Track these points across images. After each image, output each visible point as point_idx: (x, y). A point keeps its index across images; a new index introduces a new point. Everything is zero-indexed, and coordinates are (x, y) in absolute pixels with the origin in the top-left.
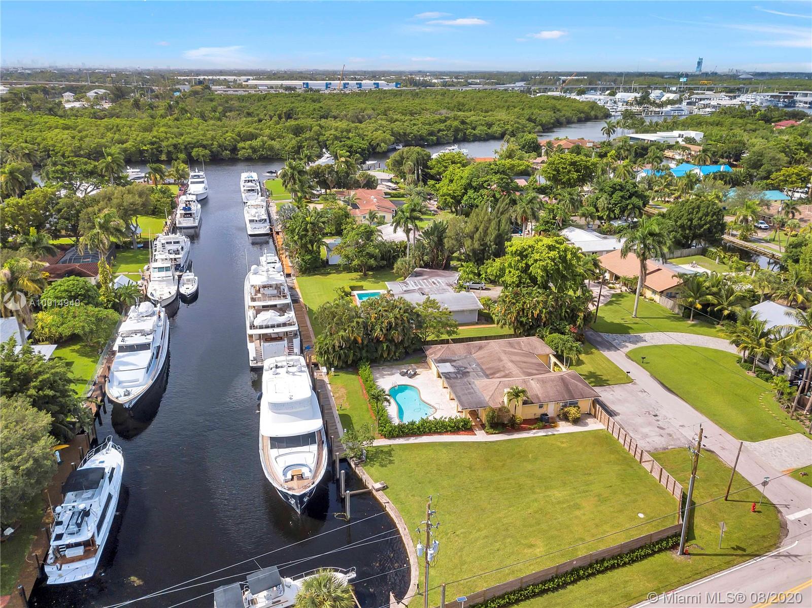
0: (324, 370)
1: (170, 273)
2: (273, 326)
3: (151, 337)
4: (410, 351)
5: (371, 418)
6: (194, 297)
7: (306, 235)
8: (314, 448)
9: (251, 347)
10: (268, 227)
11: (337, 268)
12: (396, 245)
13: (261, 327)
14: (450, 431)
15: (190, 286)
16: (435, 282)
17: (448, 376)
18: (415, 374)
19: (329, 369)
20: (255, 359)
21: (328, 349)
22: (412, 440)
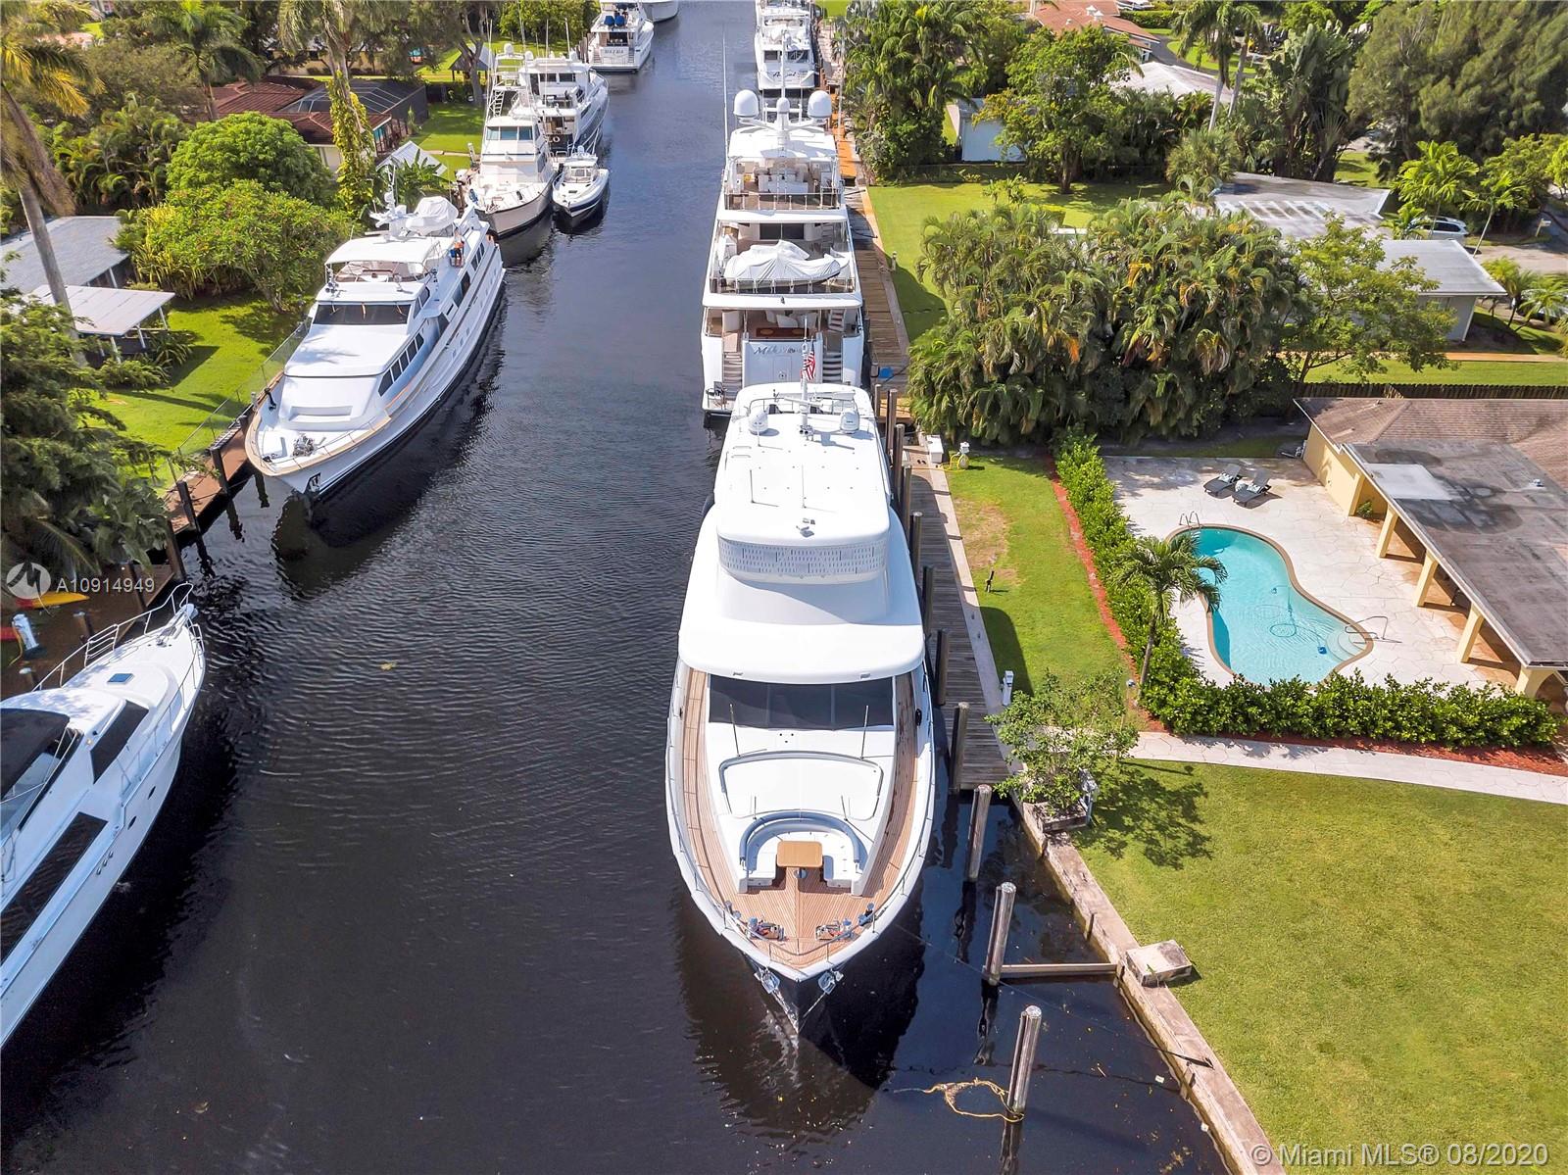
0: (935, 445)
1: (530, 146)
2: (782, 289)
3: (416, 287)
4: (1243, 411)
5: (1105, 636)
6: (591, 217)
7: (909, 64)
8: (882, 742)
9: (713, 350)
10: (810, 73)
11: (989, 171)
12: (1173, 104)
13: (746, 288)
14: (1457, 742)
15: (581, 188)
16: (1308, 207)
17: (1427, 514)
18: (1265, 495)
19: (950, 445)
20: (719, 390)
21: (957, 371)
22: (1277, 759)
